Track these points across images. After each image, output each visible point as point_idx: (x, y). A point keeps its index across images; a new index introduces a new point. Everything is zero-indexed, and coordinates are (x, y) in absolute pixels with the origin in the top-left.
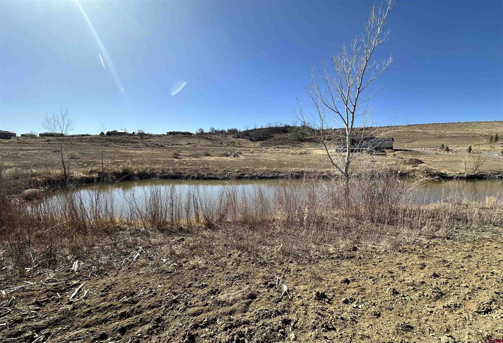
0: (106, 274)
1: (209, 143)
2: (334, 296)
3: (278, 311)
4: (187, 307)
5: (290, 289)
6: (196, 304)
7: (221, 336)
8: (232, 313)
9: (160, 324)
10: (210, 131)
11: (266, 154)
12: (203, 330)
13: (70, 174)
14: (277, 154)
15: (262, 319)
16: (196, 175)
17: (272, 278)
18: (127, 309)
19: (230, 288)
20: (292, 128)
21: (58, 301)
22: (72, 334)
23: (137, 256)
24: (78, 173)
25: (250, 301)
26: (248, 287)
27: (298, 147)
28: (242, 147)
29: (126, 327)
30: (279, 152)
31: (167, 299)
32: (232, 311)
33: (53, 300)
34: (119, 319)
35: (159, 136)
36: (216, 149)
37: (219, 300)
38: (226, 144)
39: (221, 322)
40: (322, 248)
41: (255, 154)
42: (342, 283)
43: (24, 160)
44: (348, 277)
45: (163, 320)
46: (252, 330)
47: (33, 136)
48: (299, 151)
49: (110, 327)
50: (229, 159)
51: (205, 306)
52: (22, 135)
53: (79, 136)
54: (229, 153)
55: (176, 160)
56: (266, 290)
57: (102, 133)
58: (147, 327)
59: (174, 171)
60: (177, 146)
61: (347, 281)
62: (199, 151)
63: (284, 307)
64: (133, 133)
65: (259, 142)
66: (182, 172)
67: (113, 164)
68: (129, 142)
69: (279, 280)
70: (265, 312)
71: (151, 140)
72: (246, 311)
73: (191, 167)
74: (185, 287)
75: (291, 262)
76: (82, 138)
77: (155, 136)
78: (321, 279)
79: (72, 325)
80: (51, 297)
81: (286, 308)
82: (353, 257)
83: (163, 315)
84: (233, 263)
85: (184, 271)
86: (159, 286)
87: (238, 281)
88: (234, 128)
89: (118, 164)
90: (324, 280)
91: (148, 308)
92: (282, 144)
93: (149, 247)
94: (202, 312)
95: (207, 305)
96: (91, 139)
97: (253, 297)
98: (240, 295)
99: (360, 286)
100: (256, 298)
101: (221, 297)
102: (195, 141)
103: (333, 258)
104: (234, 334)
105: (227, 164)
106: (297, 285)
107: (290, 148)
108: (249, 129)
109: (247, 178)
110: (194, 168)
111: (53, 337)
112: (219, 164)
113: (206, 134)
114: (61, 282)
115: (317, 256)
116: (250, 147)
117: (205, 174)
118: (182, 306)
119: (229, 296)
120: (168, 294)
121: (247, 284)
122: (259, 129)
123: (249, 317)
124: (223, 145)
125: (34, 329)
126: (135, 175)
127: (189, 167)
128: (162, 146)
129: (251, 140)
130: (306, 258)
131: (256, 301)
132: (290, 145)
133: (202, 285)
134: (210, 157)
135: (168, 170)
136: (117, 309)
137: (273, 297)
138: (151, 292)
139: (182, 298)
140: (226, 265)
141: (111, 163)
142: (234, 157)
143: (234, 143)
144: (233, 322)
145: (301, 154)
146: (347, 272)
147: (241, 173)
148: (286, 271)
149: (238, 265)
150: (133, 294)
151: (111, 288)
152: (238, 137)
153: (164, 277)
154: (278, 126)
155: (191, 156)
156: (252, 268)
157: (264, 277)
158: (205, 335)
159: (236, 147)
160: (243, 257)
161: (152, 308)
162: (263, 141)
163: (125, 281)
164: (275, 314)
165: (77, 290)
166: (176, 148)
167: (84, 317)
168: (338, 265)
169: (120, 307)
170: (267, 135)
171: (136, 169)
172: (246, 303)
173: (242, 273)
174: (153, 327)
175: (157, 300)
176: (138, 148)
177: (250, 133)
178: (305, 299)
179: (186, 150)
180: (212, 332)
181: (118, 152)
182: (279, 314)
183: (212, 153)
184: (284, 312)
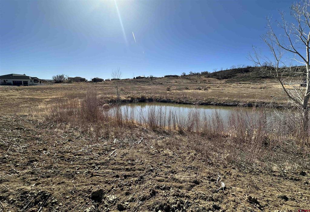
0: (125, 148)
1: (189, 81)
2: (267, 205)
3: (212, 198)
4: (156, 176)
5: (227, 187)
6: (161, 176)
7: (170, 198)
8: (180, 187)
9: (142, 180)
10: (190, 74)
11: (229, 88)
12: (162, 191)
13: (120, 98)
14: (239, 88)
15: (199, 199)
16: (178, 101)
17: (215, 175)
18: (129, 167)
19: (184, 173)
20: (254, 68)
21: (106, 155)
22: (107, 170)
23: (139, 142)
24: (123, 98)
25: (194, 185)
26: (195, 175)
27: (258, 82)
28: (211, 83)
29: (127, 175)
30: (241, 86)
31: (148, 168)
32: (181, 186)
33: (104, 153)
34: (125, 171)
35: (160, 78)
36: (192, 85)
37: (174, 177)
38: (199, 82)
39: (172, 191)
40: (266, 164)
41: (220, 88)
42: (278, 197)
43: (105, 91)
44: (288, 196)
45: (143, 178)
46: (190, 202)
47: (109, 80)
48: (259, 86)
49: (121, 173)
50: (201, 91)
51: (166, 178)
52: (106, 80)
53: (125, 79)
54: (201, 88)
55: (168, 92)
56: (208, 182)
57: (134, 78)
58: (136, 179)
59: (166, 98)
60: (170, 84)
61: (286, 199)
62: (182, 87)
63: (218, 197)
64: (148, 77)
65: (225, 80)
66: (171, 99)
67: (137, 93)
68: (146, 82)
69: (220, 178)
70: (202, 195)
71: (156, 80)
72: (190, 190)
73: (176, 96)
74: (158, 165)
75: (234, 168)
76: (126, 80)
77: (158, 78)
78: (258, 189)
79: (108, 167)
80: (104, 152)
81: (219, 199)
82: (298, 180)
83: (144, 176)
84: (190, 158)
85: (160, 155)
86: (146, 160)
87: (189, 170)
88: (206, 71)
89: (139, 93)
90: (261, 190)
91: (138, 170)
92: (244, 81)
93: (146, 139)
94: (163, 181)
95: (167, 178)
96: (130, 81)
97: (197, 183)
98: (188, 179)
99: (299, 207)
100: (198, 184)
101: (176, 176)
102: (180, 80)
103: (274, 175)
104: (178, 201)
105: (199, 95)
106: (234, 186)
107: (251, 83)
108: (217, 71)
109: (212, 104)
110: (178, 96)
111: (101, 169)
112: (193, 95)
113: (187, 75)
114: (108, 147)
115: (258, 169)
116: (217, 84)
117: (184, 101)
118: (154, 174)
119: (181, 177)
120: (149, 166)
121: (195, 174)
122: (225, 71)
123: (191, 194)
124: (198, 83)
125: (96, 164)
126: (147, 99)
127: (175, 96)
128: (161, 84)
129: (218, 79)
130: (248, 168)
131: (198, 186)
132: (251, 81)
133: (168, 166)
134: (188, 90)
135: (163, 97)
136: (125, 165)
137: (212, 188)
138: (141, 162)
139: (155, 170)
140: (185, 159)
141: (136, 93)
142: (205, 90)
143: (205, 81)
144: (180, 194)
145: (261, 88)
146: (287, 190)
147: (209, 101)
148: (227, 173)
149: (193, 160)
150: (133, 160)
151: (125, 155)
152: (209, 77)
153: (149, 156)
154: (241, 67)
155: (177, 89)
156: (202, 164)
157: (209, 173)
158: (161, 194)
159: (207, 83)
160: (198, 156)
161: (140, 170)
162: (227, 78)
163: (132, 153)
164: (209, 200)
165: (113, 152)
166: (169, 85)
167: (113, 165)
168: (278, 182)
169: (127, 165)
170: (231, 75)
171: (147, 96)
172: (191, 185)
173: (194, 166)
174: (138, 180)
175: (143, 167)
176: (149, 85)
177: (218, 74)
178: (238, 198)
179: (174, 86)
180: (166, 194)
181: (140, 87)
182: (213, 200)
183: (190, 88)
184: (217, 200)
